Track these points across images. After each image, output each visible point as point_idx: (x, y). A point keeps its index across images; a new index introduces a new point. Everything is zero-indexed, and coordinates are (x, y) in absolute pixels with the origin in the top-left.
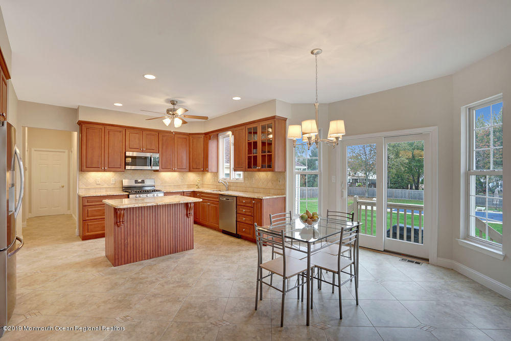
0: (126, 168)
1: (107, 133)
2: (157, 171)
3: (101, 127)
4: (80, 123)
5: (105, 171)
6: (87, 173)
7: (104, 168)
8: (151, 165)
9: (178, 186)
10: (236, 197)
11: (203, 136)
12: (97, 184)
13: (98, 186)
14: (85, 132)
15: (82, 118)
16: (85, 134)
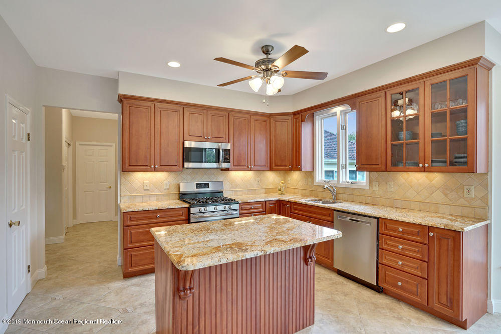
0: (185, 166)
1: (158, 114)
2: (227, 169)
3: (149, 104)
4: (122, 99)
5: (155, 170)
6: (131, 173)
7: (154, 167)
8: (219, 162)
9: (254, 191)
10: (378, 219)
11: (290, 117)
12: (145, 190)
13: (146, 193)
14: (128, 112)
15: (124, 90)
16: (127, 115)
